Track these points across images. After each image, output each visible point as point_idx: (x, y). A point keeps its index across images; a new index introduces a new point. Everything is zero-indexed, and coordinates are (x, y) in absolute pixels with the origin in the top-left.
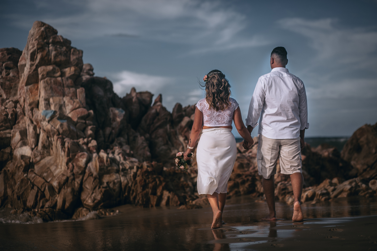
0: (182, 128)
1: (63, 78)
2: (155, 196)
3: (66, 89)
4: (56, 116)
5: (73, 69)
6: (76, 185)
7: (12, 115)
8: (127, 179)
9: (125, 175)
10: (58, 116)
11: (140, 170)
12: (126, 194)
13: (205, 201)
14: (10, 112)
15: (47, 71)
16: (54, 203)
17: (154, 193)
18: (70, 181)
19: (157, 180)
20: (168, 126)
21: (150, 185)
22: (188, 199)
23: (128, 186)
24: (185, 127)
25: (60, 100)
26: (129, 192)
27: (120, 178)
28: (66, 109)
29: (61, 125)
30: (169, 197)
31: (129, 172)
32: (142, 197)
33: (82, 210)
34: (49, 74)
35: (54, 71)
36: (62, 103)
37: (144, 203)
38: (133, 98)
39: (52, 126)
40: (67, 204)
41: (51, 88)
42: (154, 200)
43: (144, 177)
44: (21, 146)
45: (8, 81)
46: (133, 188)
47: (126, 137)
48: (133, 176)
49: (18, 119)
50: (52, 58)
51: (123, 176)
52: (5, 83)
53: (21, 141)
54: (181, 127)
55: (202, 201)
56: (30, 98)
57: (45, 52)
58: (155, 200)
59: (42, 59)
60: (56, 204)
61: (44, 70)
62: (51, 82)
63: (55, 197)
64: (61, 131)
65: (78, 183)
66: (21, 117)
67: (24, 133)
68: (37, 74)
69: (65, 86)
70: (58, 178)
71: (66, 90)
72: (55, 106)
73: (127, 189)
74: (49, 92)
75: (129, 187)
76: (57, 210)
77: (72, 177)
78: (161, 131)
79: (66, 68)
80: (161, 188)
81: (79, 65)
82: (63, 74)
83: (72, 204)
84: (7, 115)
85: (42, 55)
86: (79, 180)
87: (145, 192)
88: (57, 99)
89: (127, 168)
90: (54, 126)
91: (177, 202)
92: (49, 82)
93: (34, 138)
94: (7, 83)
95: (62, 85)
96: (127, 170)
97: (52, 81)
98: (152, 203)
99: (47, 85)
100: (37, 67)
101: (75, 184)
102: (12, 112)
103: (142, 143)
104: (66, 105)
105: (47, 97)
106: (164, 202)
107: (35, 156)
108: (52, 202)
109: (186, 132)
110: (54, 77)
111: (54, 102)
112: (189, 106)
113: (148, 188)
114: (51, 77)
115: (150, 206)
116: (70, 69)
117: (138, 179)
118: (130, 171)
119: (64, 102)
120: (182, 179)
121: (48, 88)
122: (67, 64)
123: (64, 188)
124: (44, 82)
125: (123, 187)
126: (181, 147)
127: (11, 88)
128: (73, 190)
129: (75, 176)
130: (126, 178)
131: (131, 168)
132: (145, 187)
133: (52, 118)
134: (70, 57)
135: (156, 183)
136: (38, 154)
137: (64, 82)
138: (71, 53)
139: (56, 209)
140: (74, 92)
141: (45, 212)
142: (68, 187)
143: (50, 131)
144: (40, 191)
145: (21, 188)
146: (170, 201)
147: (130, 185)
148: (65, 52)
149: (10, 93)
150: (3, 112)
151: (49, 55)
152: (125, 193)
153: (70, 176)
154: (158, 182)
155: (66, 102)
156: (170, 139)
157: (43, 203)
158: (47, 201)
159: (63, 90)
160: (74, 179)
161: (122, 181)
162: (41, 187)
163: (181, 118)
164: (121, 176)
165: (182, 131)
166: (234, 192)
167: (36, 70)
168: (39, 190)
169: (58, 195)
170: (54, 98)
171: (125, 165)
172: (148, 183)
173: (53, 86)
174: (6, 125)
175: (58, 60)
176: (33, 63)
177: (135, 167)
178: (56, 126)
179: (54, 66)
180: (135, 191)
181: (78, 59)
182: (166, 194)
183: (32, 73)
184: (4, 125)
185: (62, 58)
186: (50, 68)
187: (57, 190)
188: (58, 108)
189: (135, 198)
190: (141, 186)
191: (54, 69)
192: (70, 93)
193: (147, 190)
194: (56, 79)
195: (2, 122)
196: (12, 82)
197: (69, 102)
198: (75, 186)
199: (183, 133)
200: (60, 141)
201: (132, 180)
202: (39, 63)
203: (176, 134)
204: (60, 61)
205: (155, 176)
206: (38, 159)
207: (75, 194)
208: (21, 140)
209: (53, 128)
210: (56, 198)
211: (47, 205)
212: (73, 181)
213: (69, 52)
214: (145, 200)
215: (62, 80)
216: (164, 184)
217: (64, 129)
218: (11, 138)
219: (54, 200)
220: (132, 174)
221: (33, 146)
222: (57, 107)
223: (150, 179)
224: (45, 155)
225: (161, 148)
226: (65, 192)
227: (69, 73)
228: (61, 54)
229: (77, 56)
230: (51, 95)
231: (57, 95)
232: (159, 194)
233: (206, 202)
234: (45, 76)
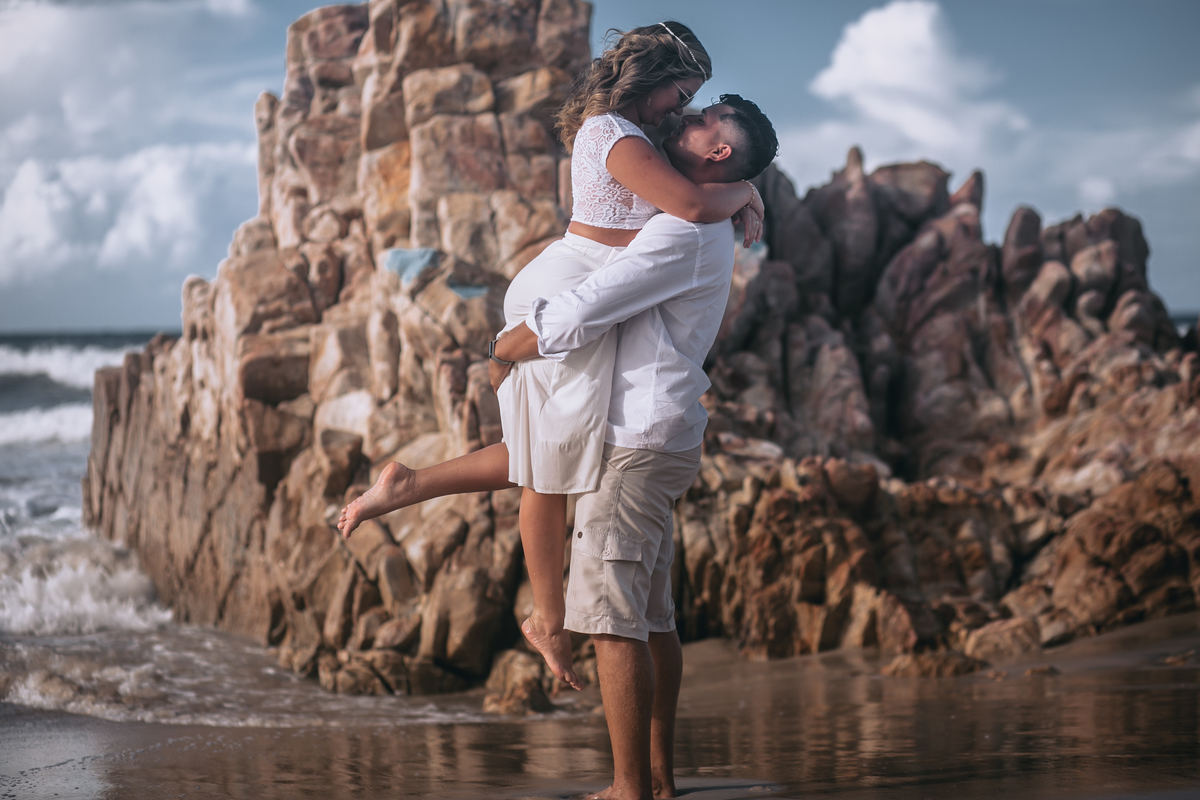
0: (1034, 310)
1: (503, 117)
2: (816, 609)
3: (512, 159)
4: (442, 272)
5: (543, 77)
6: (498, 556)
7: (322, 268)
8: (709, 533)
9: (702, 516)
10: (449, 272)
11: (766, 496)
12: (706, 595)
13: (1020, 632)
14: (315, 255)
15: (439, 88)
16: (408, 629)
17: (816, 597)
18: (472, 540)
19: (828, 538)
20: (982, 302)
21: (798, 561)
22: (959, 620)
23: (710, 563)
24: (1045, 307)
25: (476, 205)
26: (715, 589)
27: (680, 530)
28: (497, 242)
29: (461, 308)
30: (873, 614)
31: (721, 505)
32: (761, 612)
33: (512, 660)
34: (443, 103)
35: (464, 90)
36: (485, 216)
37: (771, 636)
38: (849, 186)
39: (426, 313)
40: (456, 638)
41: (450, 158)
42: (811, 624)
43: (775, 528)
44: (342, 392)
45: (332, 131)
46: (731, 570)
47: (776, 350)
48: (738, 518)
49: (350, 282)
50: (460, 36)
51: (691, 519)
52: (315, 143)
53: (345, 373)
54: (1032, 304)
55: (1007, 635)
56: (380, 199)
57: (430, 15)
58: (819, 623)
59: (418, 41)
60: (415, 637)
61: (424, 87)
62: (450, 135)
63: (415, 606)
64: (461, 334)
65: (503, 548)
66: (359, 274)
67: (353, 342)
68: (401, 103)
69: (510, 147)
70: (433, 525)
71: (515, 165)
72: (456, 228)
73: (708, 575)
74: (442, 172)
75: (716, 565)
76: (418, 659)
77: (483, 524)
78: (944, 324)
79: (518, 74)
80: (842, 573)
81: (574, 63)
82: (501, 103)
83: (474, 634)
84: (303, 270)
85: (417, 27)
86: (511, 538)
87: (774, 588)
88: (465, 201)
89: (715, 484)
90: (433, 312)
91: (906, 636)
92: (442, 133)
93: (384, 359)
94: (326, 141)
95: (496, 143)
96: (715, 494)
97: (456, 130)
98: (805, 635)
99: (432, 144)
100: (402, 72)
101: (492, 551)
102: (323, 257)
103: (838, 376)
104: (499, 227)
105: (429, 195)
106: (855, 633)
107: (377, 435)
108: (399, 628)
109: (1049, 324)
110: (467, 113)
111: (451, 214)
112: (1079, 218)
113: (788, 573)
114: (454, 113)
115: (797, 646)
116: (534, 80)
117: (755, 531)
118: (727, 500)
119: (493, 215)
120: (966, 531)
121: (437, 158)
122: (522, 57)
123: (448, 571)
124: (422, 135)
125: (691, 566)
126: (1022, 388)
127: (341, 161)
128: (481, 578)
129: (498, 520)
130: (703, 530)
131: (731, 487)
132: (773, 568)
133: (424, 281)
134: (534, 33)
135: (824, 550)
136: (386, 427)
137: (506, 133)
138: (543, 12)
139: (413, 655)
140: (544, 174)
141: (370, 665)
142: (462, 564)
143: (420, 333)
144: (361, 579)
145: (307, 562)
146: (880, 629)
147: (719, 557)
148: (516, 12)
149: (336, 180)
150: (290, 257)
151: (446, 26)
152: (700, 591)
153: (476, 521)
154: (831, 549)
155: (502, 214)
156: (982, 355)
157: (368, 627)
158: (385, 618)
159: (500, 165)
160: (490, 533)
161: (687, 540)
162: (369, 561)
163: (1032, 265)
164: (683, 520)
165: (1034, 323)
166: (1160, 594)
167: (397, 87)
168: (359, 572)
169: (424, 598)
170: (456, 197)
171: (706, 475)
172: (791, 554)
173: (459, 149)
174: (297, 307)
175: (483, 42)
176: (386, 59)
177: (747, 483)
178: (441, 311)
179: (468, 68)
180: (739, 582)
181: (565, 37)
182: (866, 599)
183: (387, 98)
184: (285, 307)
185: (498, 36)
186: (449, 76)
187: (422, 576)
188: (466, 240)
189: (739, 613)
190: (758, 566)
191: (465, 80)
192: (528, 176)
193: (784, 580)
194: (474, 122)
195: (280, 296)
196: (344, 138)
197: (511, 213)
198: (491, 560)
199: (1035, 331)
200: (449, 373)
201: (733, 537)
202: (407, 57)
203: (1008, 333)
204: (493, 48)
205: (819, 523)
206: (387, 444)
207: (489, 594)
208: (343, 365)
209: (428, 320)
210: (420, 608)
211: (385, 633)
212: (487, 540)
213: (532, 12)
214: (772, 622)
215: (499, 125)
216: (857, 555)
217: (472, 325)
218: (306, 361)
219: (408, 618)
220: (733, 511)
221: (386, 393)
222: (464, 234)
223: (797, 535)
224: (417, 428)
225: (936, 391)
226: (449, 583)
227: (530, 97)
228: (494, 19)
229: (566, 28)
230: (448, 185)
231: (474, 184)
232: (834, 598)
233: (1027, 639)
234: (428, 110)
